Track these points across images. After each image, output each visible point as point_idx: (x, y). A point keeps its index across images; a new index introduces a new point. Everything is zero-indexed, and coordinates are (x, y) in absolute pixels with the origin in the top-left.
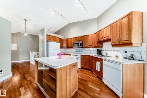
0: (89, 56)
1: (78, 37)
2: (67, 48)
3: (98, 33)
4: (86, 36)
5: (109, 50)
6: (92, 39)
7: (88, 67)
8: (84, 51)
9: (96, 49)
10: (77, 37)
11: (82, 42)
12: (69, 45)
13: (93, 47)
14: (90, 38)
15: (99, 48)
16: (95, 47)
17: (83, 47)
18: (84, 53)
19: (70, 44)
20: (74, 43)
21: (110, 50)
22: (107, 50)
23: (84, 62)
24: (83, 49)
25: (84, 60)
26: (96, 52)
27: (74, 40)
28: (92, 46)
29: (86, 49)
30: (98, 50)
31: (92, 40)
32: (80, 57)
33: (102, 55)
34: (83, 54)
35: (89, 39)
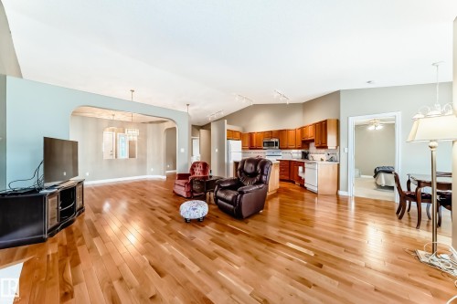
0: (290, 161)
1: (272, 132)
2: (251, 149)
3: (302, 129)
6: (295, 136)
7: (287, 178)
8: (281, 154)
9: (300, 151)
11: (279, 140)
12: (254, 144)
13: (295, 149)
14: (292, 135)
15: (305, 149)
16: (299, 148)
17: (280, 148)
19: (256, 142)
20: (264, 141)
21: (315, 153)
24: (280, 152)
26: (300, 155)
27: (264, 136)
29: (284, 151)
30: (303, 152)
31: (293, 137)
33: (307, 158)
34: (280, 158)
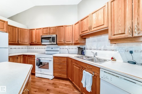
0: (68, 58)
1: (50, 28)
2: (31, 45)
3: (80, 23)
4: (63, 26)
5: (96, 48)
6: (71, 31)
7: (65, 76)
8: (58, 49)
9: (76, 47)
10: (47, 28)
11: (56, 35)
12: (34, 40)
13: (72, 44)
14: (69, 30)
15: (81, 45)
16: (75, 44)
17: (57, 44)
18: (59, 52)
19: (36, 38)
20: (42, 37)
21: (99, 48)
22: (93, 48)
23: (59, 68)
24: (58, 47)
25: (59, 65)
26: (76, 51)
27: (43, 32)
28: (71, 42)
29: (62, 47)
30: (79, 48)
31: (70, 33)
32: (52, 59)
33: (84, 55)
35: (67, 32)
